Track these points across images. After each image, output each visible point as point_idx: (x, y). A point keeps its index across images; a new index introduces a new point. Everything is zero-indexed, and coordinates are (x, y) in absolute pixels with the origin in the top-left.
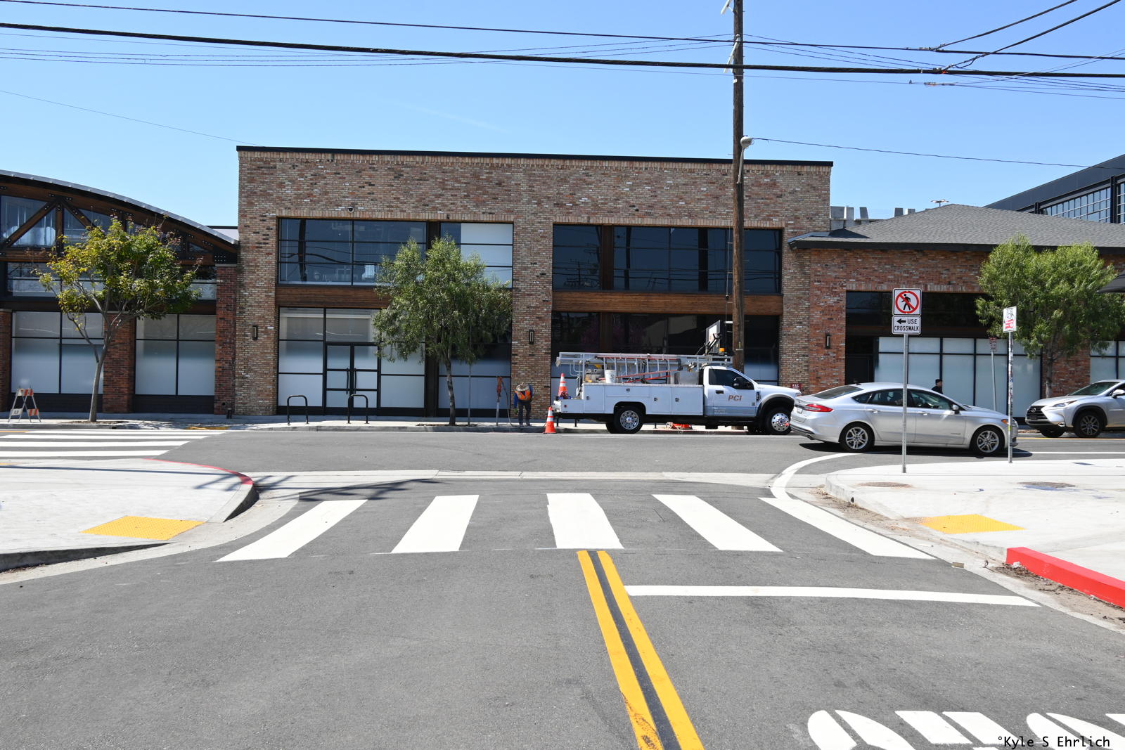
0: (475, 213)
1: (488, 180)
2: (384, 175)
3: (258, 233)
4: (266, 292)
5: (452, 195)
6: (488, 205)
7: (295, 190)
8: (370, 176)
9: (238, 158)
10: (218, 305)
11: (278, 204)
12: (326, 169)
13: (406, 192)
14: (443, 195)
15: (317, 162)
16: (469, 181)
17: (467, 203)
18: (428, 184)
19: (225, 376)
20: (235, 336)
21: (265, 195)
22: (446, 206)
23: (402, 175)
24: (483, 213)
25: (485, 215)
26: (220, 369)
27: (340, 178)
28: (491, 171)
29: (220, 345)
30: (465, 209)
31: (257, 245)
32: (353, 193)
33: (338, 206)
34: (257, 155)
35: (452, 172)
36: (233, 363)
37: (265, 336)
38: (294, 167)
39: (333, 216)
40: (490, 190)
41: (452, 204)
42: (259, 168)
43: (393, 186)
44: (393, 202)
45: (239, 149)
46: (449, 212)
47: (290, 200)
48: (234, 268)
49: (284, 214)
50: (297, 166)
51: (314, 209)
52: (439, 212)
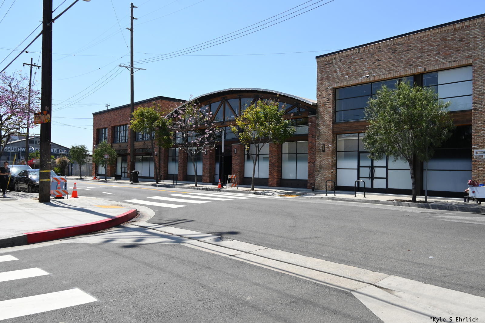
0: (444, 63)
1: (452, 40)
2: (386, 53)
3: (325, 98)
4: (328, 127)
5: (428, 55)
6: (453, 56)
7: (341, 72)
8: (378, 56)
9: (316, 62)
10: (309, 136)
11: (333, 81)
12: (356, 58)
13: (399, 60)
14: (422, 56)
15: (351, 55)
16: (438, 44)
17: (438, 58)
18: (413, 52)
19: (312, 170)
20: (315, 150)
21: (328, 78)
22: (424, 63)
23: (397, 50)
24: (450, 62)
25: (450, 63)
26: (310, 167)
27: (363, 61)
28: (455, 33)
29: (310, 155)
30: (437, 62)
31: (324, 104)
32: (369, 68)
33: (361, 76)
34: (324, 59)
35: (428, 40)
36: (314, 164)
37: (328, 150)
38: (340, 60)
39: (359, 82)
40: (454, 46)
41: (428, 61)
42: (325, 65)
43: (391, 58)
44: (391, 68)
45: (317, 57)
46: (426, 66)
47: (339, 78)
48: (315, 116)
49: (336, 86)
50: (342, 60)
51: (350, 80)
52: (419, 68)
